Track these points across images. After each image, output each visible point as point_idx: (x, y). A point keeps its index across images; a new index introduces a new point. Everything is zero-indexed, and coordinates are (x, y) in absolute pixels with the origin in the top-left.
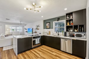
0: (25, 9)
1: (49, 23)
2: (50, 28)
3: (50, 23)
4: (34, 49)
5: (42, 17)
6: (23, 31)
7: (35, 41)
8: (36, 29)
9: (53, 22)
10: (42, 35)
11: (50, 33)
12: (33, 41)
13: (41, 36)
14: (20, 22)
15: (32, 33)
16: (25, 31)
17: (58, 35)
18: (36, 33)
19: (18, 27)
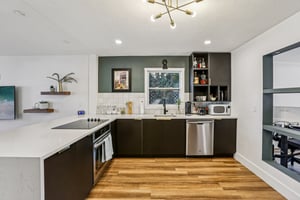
1: (127, 73)
2: (129, 91)
3: (130, 71)
5: (119, 42)
8: (53, 92)
9: (146, 69)
11: (130, 109)
17: (165, 111)
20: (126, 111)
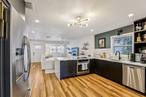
0: (69, 25)
2: (105, 47)
3: (105, 39)
4: (79, 77)
5: (92, 30)
6: (66, 51)
7: (81, 65)
9: (111, 37)
10: (92, 58)
11: (105, 55)
12: (79, 66)
13: (90, 59)
14: (61, 40)
15: (78, 55)
16: (68, 51)
17: (120, 58)
18: (83, 54)
19: (59, 46)
20: (103, 56)
